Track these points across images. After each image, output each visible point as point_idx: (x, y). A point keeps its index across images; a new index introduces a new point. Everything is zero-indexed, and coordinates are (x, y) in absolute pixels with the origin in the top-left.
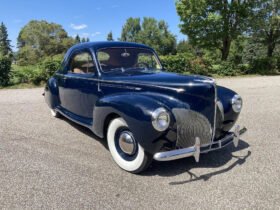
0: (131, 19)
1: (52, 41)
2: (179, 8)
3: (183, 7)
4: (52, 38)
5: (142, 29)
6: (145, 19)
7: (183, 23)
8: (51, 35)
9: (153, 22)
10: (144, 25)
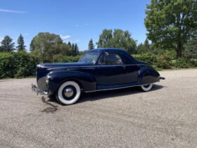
1: (52, 46)
3: (150, 22)
4: (53, 43)
5: (113, 37)
7: (148, 33)
8: (52, 42)
9: (121, 31)
10: (115, 34)
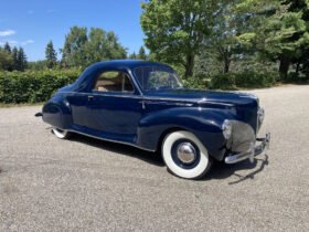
0: (75, 28)
2: (145, 23)
3: (149, 20)
5: (89, 40)
6: (92, 29)
9: (102, 32)
10: (92, 35)
